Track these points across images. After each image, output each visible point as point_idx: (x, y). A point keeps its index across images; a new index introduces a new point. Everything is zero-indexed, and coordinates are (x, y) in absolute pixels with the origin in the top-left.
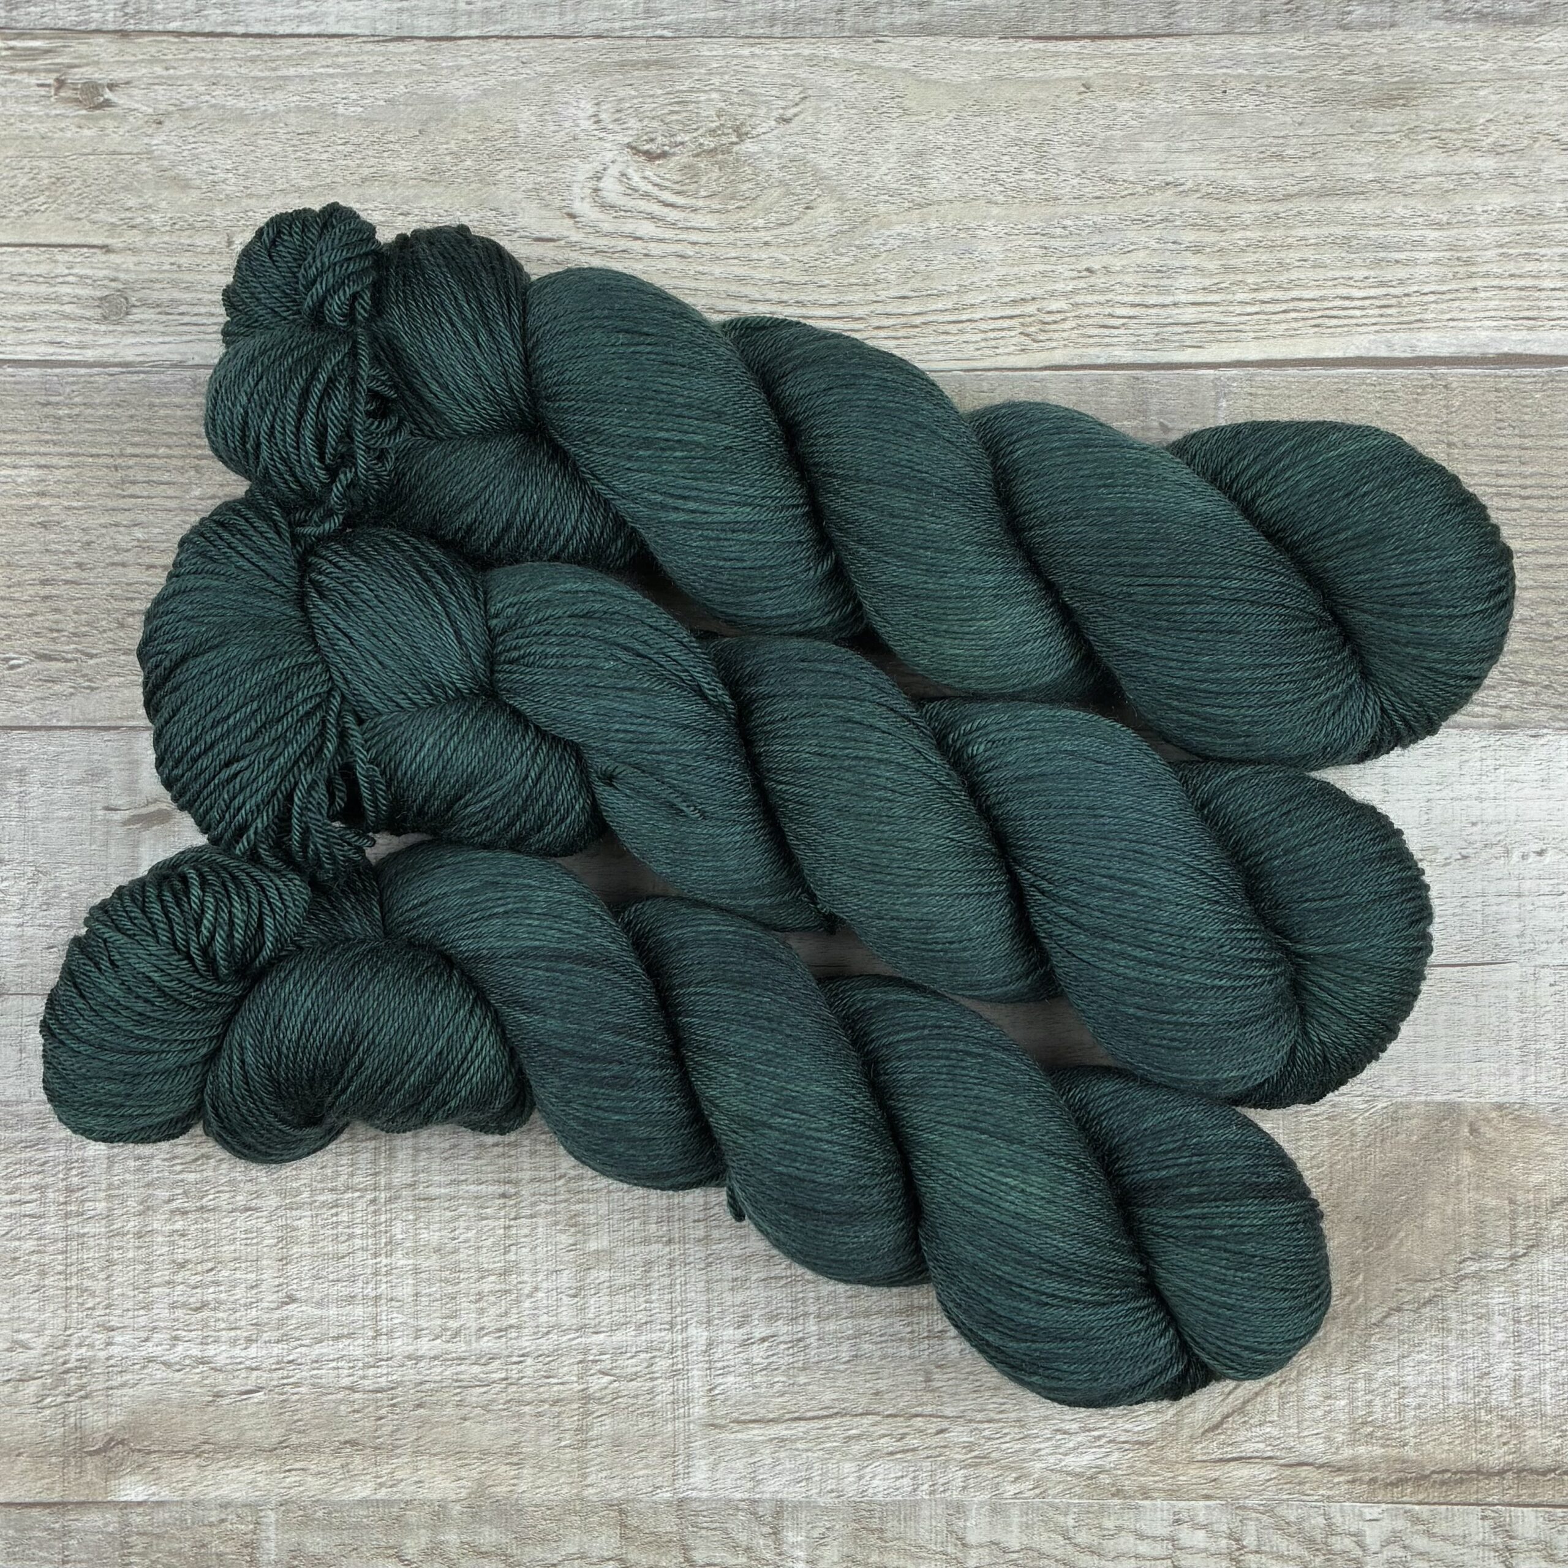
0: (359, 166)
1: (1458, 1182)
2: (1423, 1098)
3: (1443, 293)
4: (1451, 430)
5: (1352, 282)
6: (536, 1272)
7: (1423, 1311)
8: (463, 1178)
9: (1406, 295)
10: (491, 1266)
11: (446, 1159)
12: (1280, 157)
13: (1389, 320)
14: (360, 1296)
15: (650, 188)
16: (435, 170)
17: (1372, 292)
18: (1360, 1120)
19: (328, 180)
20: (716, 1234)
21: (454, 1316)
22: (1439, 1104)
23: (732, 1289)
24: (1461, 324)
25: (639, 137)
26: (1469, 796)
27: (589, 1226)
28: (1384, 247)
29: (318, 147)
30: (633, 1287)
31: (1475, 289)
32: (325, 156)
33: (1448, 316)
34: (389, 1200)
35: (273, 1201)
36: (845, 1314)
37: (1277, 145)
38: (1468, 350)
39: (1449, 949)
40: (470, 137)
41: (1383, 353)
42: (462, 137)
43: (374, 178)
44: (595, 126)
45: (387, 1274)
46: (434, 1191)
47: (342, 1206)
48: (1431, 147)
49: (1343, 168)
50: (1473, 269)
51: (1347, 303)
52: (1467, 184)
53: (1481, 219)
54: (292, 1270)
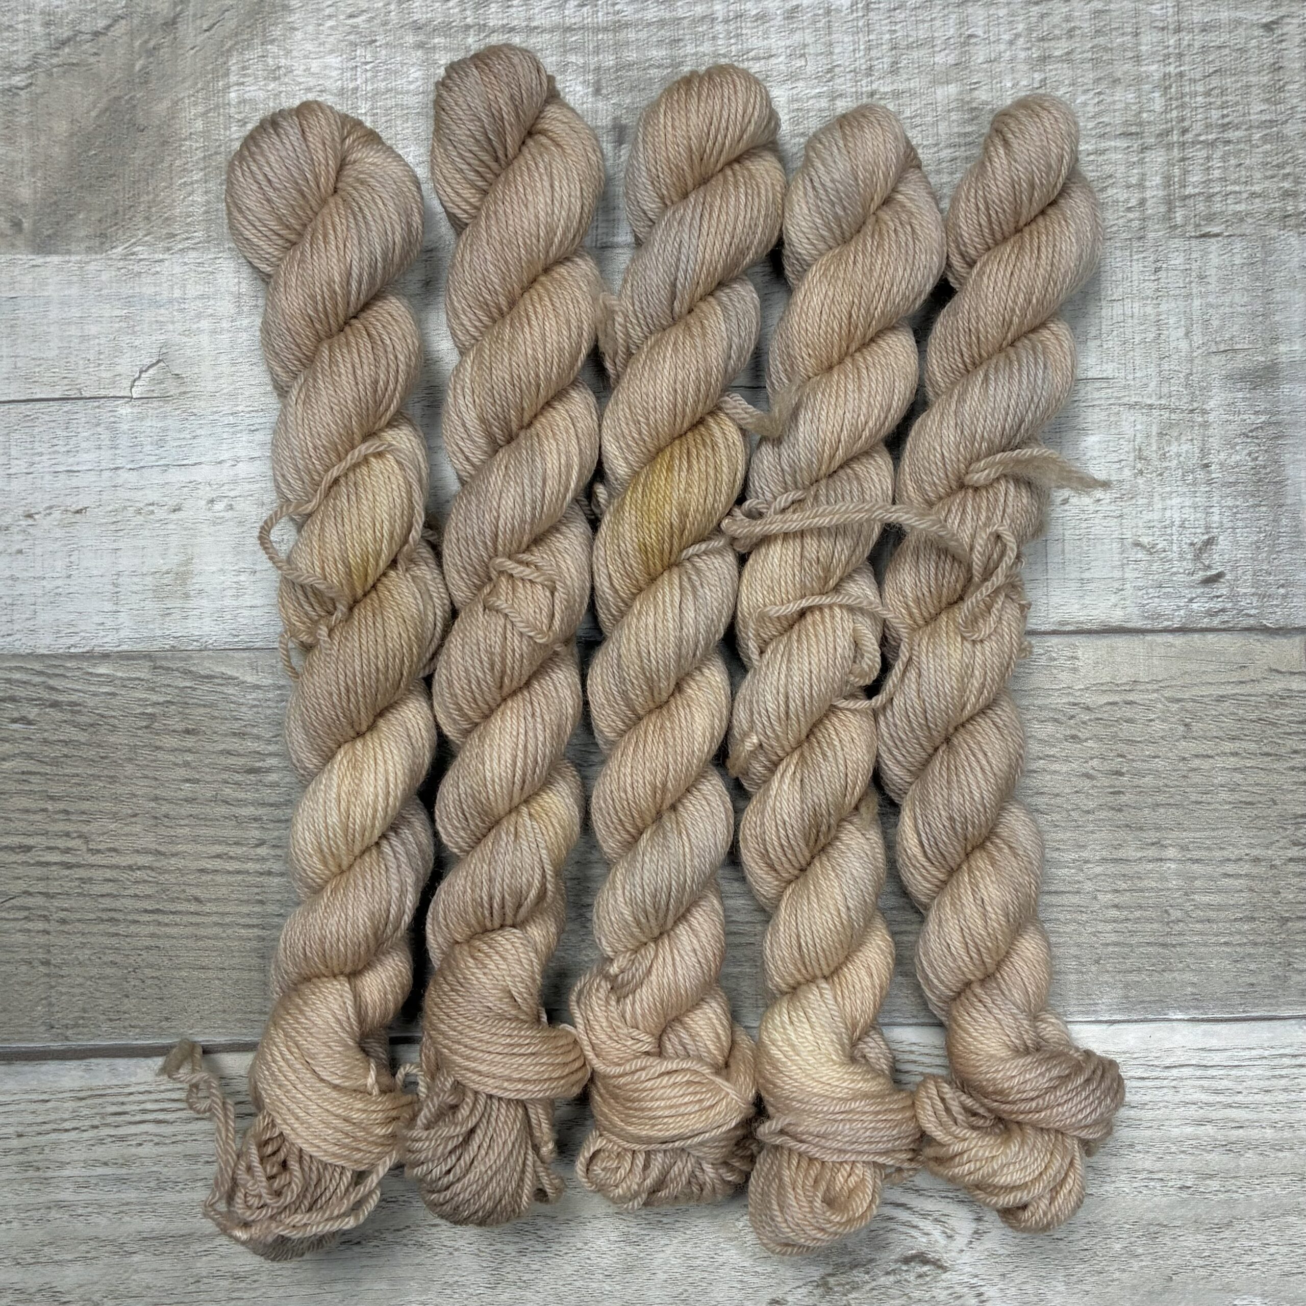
0: (1236, 1240)
1: (33, 170)
2: (74, 258)
3: (55, 1130)
4: (47, 980)
5: (156, 1140)
6: (1012, 60)
7: (71, 33)
8: (1092, 157)
9: (96, 1127)
10: (1059, 65)
11: (1111, 176)
12: (237, 1277)
13: (115, 1099)
14: (1196, 30)
15: (922, 1224)
16: (1154, 1236)
17: (133, 1129)
18: (140, 234)
19: (1268, 1223)
20: (824, 103)
21: (1097, 13)
22: (56, 252)
23: (805, 46)
24: (34, 1097)
25: (935, 1279)
26: (25, 581)
27: (957, 109)
28: (122, 1180)
29: (1281, 1259)
30: (909, 47)
31: (20, 1136)
32: (1273, 1250)
33: (49, 1105)
34: (1168, 132)
35: (1290, 130)
36: (686, 22)
37: (239, 1290)
38: (26, 1068)
39: (47, 418)
40: (1117, 1275)
41: (121, 1063)
42: (1126, 1275)
43: (1220, 1227)
44: (982, 1289)
45: (1168, 56)
46: (1122, 143)
47: (1217, 125)
48: (69, 1292)
49: (166, 1267)
50: (21, 1158)
51: (161, 1116)
52: (29, 1251)
53: (13, 1214)
54: (1268, 58)
